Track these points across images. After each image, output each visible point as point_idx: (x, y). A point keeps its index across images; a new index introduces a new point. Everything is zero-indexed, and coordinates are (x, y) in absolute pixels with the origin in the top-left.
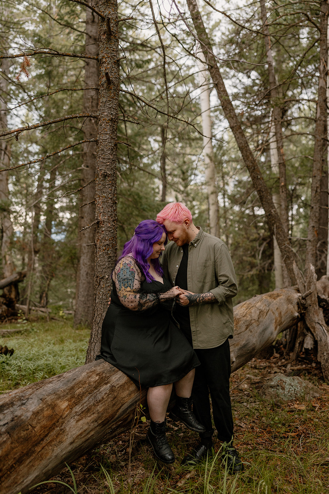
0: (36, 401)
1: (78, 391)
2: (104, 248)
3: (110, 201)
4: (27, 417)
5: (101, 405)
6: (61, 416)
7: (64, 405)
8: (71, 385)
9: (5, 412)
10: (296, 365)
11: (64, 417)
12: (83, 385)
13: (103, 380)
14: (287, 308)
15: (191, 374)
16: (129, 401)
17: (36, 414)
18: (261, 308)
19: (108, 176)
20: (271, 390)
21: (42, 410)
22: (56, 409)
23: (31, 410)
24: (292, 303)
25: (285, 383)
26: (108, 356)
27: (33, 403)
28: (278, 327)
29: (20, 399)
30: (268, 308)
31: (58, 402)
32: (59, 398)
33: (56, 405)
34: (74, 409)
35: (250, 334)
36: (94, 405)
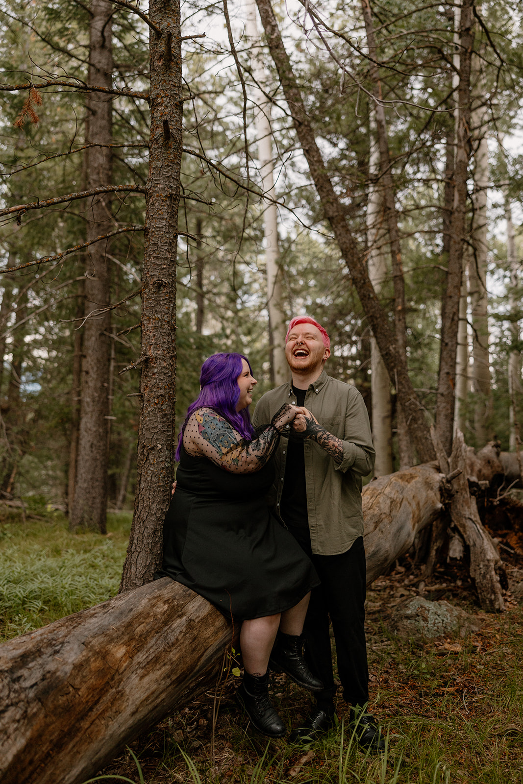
0: (76, 646)
1: (139, 629)
2: (156, 401)
3: (166, 326)
4: (66, 673)
5: (174, 651)
6: (117, 670)
7: (120, 652)
8: (126, 620)
9: (31, 665)
10: (432, 583)
11: (121, 671)
12: (145, 619)
13: (175, 612)
14: (427, 496)
15: (306, 599)
16: (214, 644)
17: (79, 667)
18: (392, 495)
19: (164, 287)
20: (407, 622)
21: (87, 660)
22: (109, 658)
23: (70, 661)
24: (432, 489)
25: (429, 611)
26: (178, 572)
27: (72, 649)
28: (417, 525)
29: (50, 644)
30: (401, 496)
31: (110, 647)
32: (111, 641)
33: (107, 653)
34: (135, 657)
35: (380, 535)
36: (165, 650)
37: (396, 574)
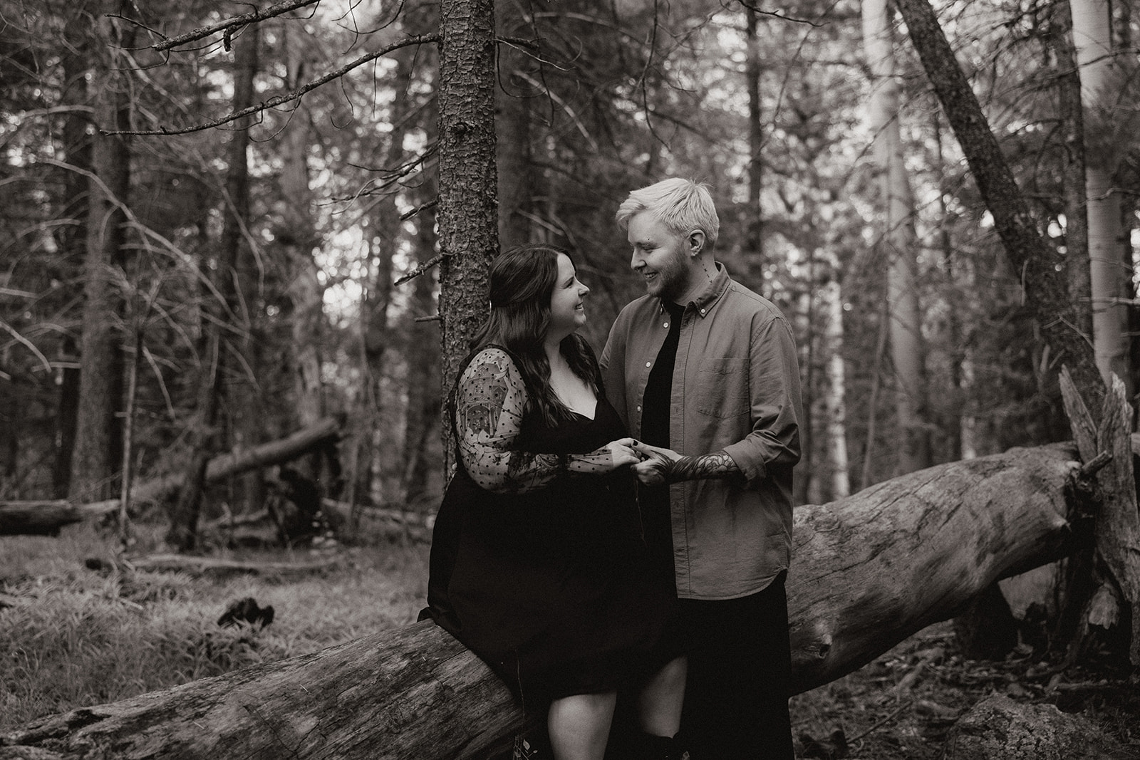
0: (233, 710)
1: (347, 694)
2: (463, 328)
3: (475, 201)
4: (206, 747)
5: (406, 735)
6: (295, 752)
7: (305, 724)
8: (329, 677)
9: (150, 730)
11: (302, 754)
12: (362, 678)
13: (419, 670)
14: (1027, 504)
15: (674, 671)
16: (489, 730)
17: (229, 740)
18: (933, 499)
19: (470, 134)
20: (966, 740)
21: (245, 733)
22: (284, 732)
23: (217, 730)
24: (1045, 490)
25: (1010, 720)
27: (224, 713)
28: (990, 558)
29: (193, 703)
30: (955, 501)
31: (290, 716)
32: (292, 708)
33: (282, 724)
34: (332, 736)
35: (883, 569)
36: (388, 730)
37: (1014, 658)
